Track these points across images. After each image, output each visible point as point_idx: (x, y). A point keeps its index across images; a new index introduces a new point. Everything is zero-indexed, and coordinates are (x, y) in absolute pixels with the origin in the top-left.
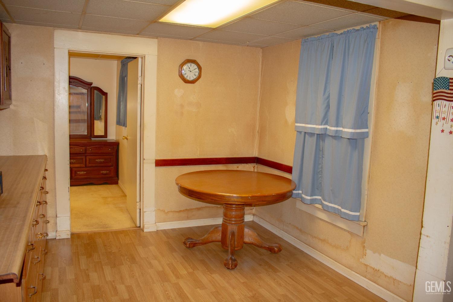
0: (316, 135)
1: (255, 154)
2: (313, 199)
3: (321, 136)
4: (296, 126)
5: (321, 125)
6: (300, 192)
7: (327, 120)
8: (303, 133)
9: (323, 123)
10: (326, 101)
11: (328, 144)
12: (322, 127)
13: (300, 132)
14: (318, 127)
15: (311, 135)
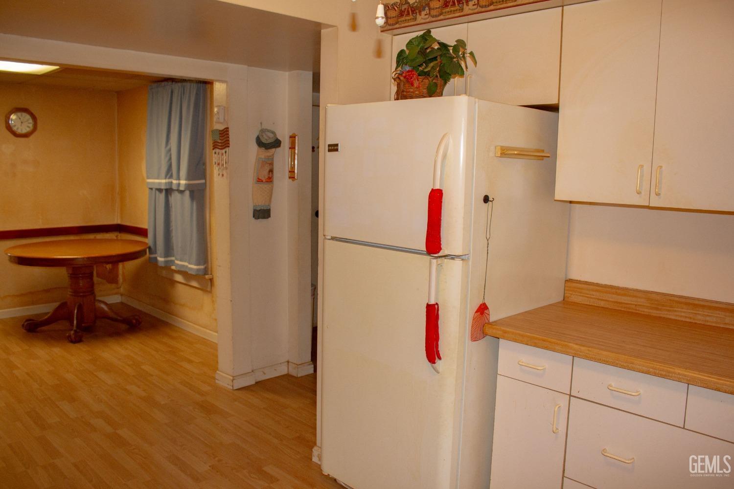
0: (164, 192)
1: (116, 220)
2: (168, 261)
3: (168, 191)
4: (148, 183)
5: (165, 179)
7: (172, 173)
8: (154, 190)
9: (168, 176)
10: (169, 155)
11: (175, 198)
12: (167, 181)
13: (151, 189)
14: (162, 182)
15: (160, 190)
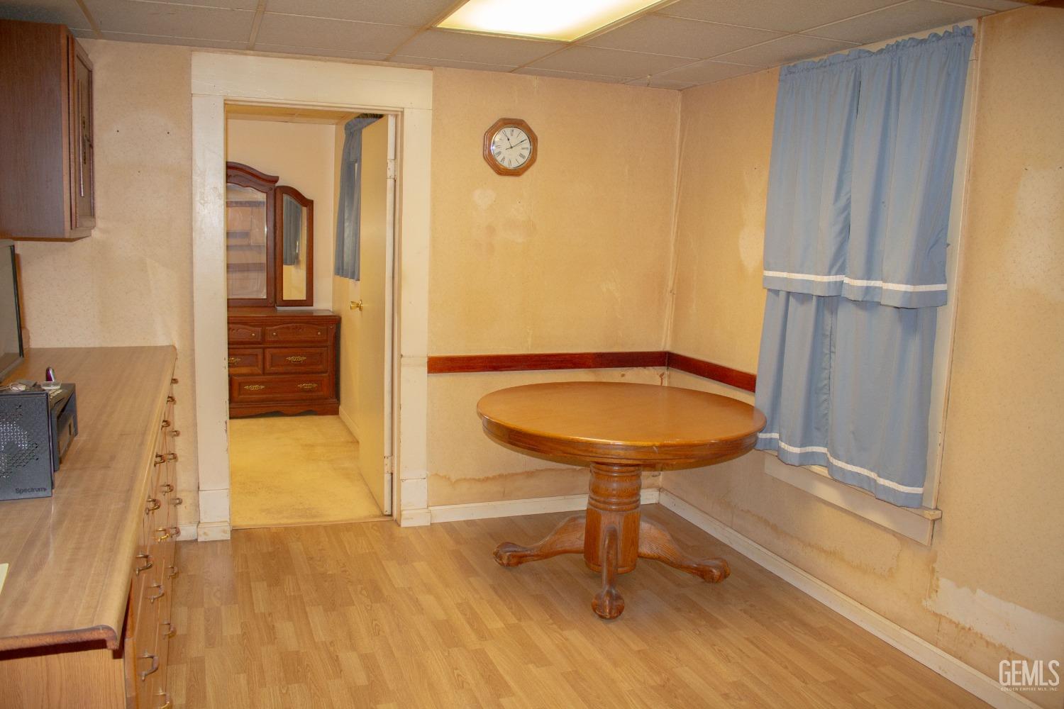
1: (663, 344)
2: (807, 454)
3: (829, 302)
4: (766, 279)
5: (829, 274)
6: (775, 435)
7: (844, 261)
8: (782, 295)
9: (834, 271)
10: (842, 217)
11: (846, 322)
12: (832, 278)
13: (776, 292)
14: (820, 280)
15: (804, 298)
